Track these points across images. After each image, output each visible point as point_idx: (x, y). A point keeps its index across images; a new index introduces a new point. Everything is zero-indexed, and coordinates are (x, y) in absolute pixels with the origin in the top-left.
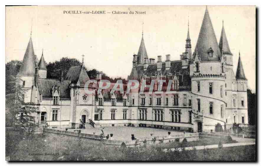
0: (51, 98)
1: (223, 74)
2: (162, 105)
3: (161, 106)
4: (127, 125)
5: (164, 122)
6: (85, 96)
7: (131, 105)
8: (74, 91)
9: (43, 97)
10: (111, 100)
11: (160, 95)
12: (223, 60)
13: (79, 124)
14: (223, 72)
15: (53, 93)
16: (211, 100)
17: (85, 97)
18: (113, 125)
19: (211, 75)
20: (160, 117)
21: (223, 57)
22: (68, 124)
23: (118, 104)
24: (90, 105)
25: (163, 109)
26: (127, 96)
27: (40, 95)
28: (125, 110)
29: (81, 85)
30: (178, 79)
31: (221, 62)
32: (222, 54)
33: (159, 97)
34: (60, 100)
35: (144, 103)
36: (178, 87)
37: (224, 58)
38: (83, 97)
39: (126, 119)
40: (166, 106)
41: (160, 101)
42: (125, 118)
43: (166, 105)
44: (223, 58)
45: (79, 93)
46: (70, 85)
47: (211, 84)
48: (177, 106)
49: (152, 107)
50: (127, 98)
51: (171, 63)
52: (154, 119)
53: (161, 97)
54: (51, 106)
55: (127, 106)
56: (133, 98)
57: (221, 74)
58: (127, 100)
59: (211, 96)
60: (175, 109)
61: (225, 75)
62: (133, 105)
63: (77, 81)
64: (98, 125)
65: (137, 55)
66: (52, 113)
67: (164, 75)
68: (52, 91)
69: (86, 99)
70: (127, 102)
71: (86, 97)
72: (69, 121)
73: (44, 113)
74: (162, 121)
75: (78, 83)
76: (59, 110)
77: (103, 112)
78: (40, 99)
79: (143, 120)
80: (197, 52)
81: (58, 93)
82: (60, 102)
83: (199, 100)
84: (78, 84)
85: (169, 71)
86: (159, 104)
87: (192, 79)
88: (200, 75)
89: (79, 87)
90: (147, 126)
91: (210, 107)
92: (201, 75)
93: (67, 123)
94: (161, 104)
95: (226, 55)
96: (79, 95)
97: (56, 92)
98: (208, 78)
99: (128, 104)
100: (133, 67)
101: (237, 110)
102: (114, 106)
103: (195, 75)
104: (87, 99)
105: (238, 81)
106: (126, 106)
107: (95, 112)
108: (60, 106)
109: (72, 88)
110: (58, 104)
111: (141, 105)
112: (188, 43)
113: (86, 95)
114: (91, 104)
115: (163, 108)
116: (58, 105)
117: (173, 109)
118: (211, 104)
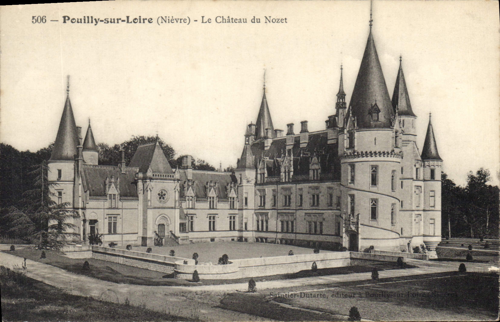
0: (105, 197)
1: (397, 151)
2: (293, 206)
3: (291, 208)
4: (236, 239)
5: (296, 233)
6: (162, 193)
7: (243, 207)
8: (143, 185)
9: (90, 195)
10: (208, 199)
11: (289, 189)
12: (396, 126)
13: (153, 239)
14: (397, 147)
15: (107, 189)
16: (375, 196)
17: (162, 196)
18: (213, 240)
19: (375, 153)
20: (290, 226)
21: (397, 120)
22: (136, 239)
23: (221, 205)
24: (172, 208)
25: (294, 213)
26: (235, 192)
27: (86, 192)
28: (232, 215)
29: (153, 175)
30: (319, 161)
31: (393, 129)
32: (397, 114)
33: (287, 193)
34: (120, 200)
35: (264, 203)
36: (319, 175)
37: (400, 122)
38: (159, 194)
39: (234, 230)
40: (298, 208)
41: (290, 199)
42: (232, 229)
43: (299, 206)
44: (397, 122)
45: (151, 189)
46: (137, 175)
47: (374, 169)
48: (317, 208)
49: (277, 210)
50: (235, 196)
51: (309, 135)
52: (279, 230)
53: (291, 193)
54: (106, 210)
55: (236, 209)
56: (245, 195)
57: (393, 151)
58: (235, 199)
59: (374, 189)
60: (314, 211)
61: (400, 152)
62: (246, 207)
63: (148, 168)
64: (186, 239)
65: (254, 125)
66: (107, 221)
67: (298, 156)
68: (106, 185)
69: (163, 198)
70: (235, 202)
71: (165, 195)
72: (137, 233)
73: (93, 222)
74: (292, 232)
75: (149, 171)
76: (119, 217)
77: (194, 219)
78: (86, 200)
79: (262, 231)
80: (351, 112)
81: (116, 189)
82: (120, 203)
83: (352, 196)
84: (149, 174)
85: (306, 149)
86: (287, 204)
87: (342, 161)
88: (356, 154)
89: (151, 179)
90: (269, 240)
91: (372, 208)
92: (358, 153)
93: (134, 237)
94: (292, 204)
95: (403, 118)
96: (151, 191)
97: (113, 188)
98: (369, 159)
99: (237, 205)
100: (245, 144)
101: (421, 213)
102: (213, 209)
103: (347, 153)
104: (165, 198)
105: (427, 163)
106: (233, 209)
107: (181, 218)
108: (121, 210)
109: (139, 181)
110: (117, 206)
111: (259, 206)
112: (341, 101)
113: (163, 191)
114: (173, 206)
115: (294, 211)
116: (118, 209)
117: (310, 211)
118: (374, 202)
